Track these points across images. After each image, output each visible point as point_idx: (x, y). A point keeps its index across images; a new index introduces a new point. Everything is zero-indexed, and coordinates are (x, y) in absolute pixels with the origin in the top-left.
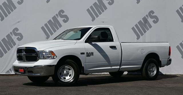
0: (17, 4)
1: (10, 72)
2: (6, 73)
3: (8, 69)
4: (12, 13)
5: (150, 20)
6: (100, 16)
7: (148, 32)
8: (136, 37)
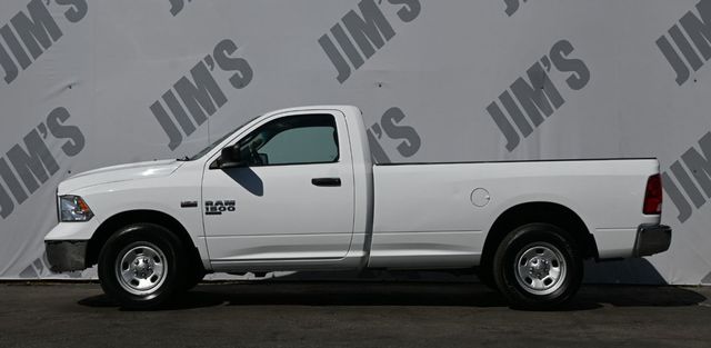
0: (66, 20)
1: (38, 272)
2: (21, 275)
3: (29, 260)
4: (46, 54)
5: (558, 78)
6: (369, 64)
7: (547, 121)
8: (503, 140)
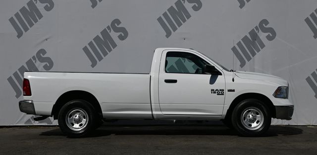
0: (45, 10)
1: (33, 122)
2: (25, 123)
4: (36, 25)
6: (180, 30)
7: (258, 55)
8: (239, 63)
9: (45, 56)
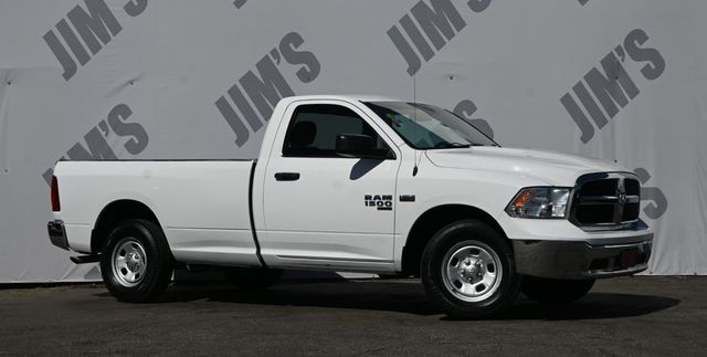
2: (86, 277)
4: (106, 49)
5: (633, 68)
6: (440, 56)
7: (622, 113)
8: (578, 132)
9: (129, 120)
